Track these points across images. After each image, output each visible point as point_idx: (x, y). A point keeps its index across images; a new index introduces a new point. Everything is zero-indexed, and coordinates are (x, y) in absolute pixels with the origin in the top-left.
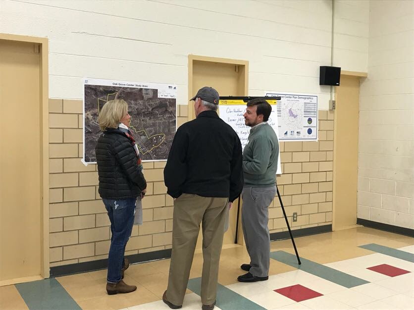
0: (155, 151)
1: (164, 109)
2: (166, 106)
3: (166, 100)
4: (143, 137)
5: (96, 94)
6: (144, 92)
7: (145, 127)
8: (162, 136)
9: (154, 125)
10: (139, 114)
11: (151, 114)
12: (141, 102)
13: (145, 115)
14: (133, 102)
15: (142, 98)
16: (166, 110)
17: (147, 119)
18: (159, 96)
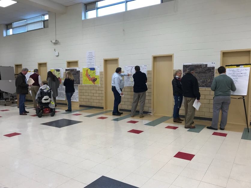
0: (205, 85)
1: (210, 71)
2: (210, 70)
3: (210, 67)
4: (201, 80)
5: (186, 68)
6: (202, 65)
7: (202, 77)
8: (208, 80)
9: (205, 76)
10: (200, 73)
11: (204, 73)
12: (201, 69)
13: (202, 73)
14: (198, 69)
15: (201, 68)
16: (211, 71)
17: (203, 74)
18: (208, 66)
